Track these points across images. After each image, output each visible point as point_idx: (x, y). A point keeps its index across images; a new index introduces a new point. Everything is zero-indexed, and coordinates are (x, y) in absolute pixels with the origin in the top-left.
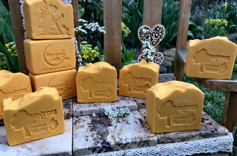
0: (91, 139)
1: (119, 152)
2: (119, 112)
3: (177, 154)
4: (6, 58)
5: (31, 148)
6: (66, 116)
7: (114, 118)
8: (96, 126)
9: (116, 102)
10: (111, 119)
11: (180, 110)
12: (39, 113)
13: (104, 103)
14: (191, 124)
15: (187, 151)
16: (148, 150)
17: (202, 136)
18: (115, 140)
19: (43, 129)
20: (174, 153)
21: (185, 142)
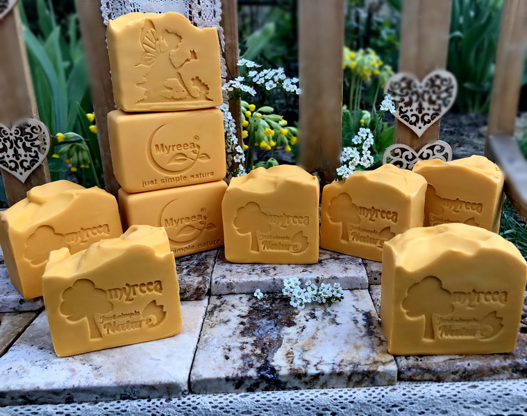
0: (236, 355)
1: (298, 394)
2: (318, 291)
3: (445, 412)
4: (87, 147)
5: (100, 365)
6: (194, 294)
7: (304, 306)
8: (258, 322)
9: (317, 266)
10: (296, 308)
11: (460, 301)
12: (121, 288)
13: (285, 267)
14: (491, 339)
15: (475, 406)
16: (370, 395)
17: (519, 371)
18: (292, 363)
19: (130, 324)
20: (439, 407)
21: (471, 384)
